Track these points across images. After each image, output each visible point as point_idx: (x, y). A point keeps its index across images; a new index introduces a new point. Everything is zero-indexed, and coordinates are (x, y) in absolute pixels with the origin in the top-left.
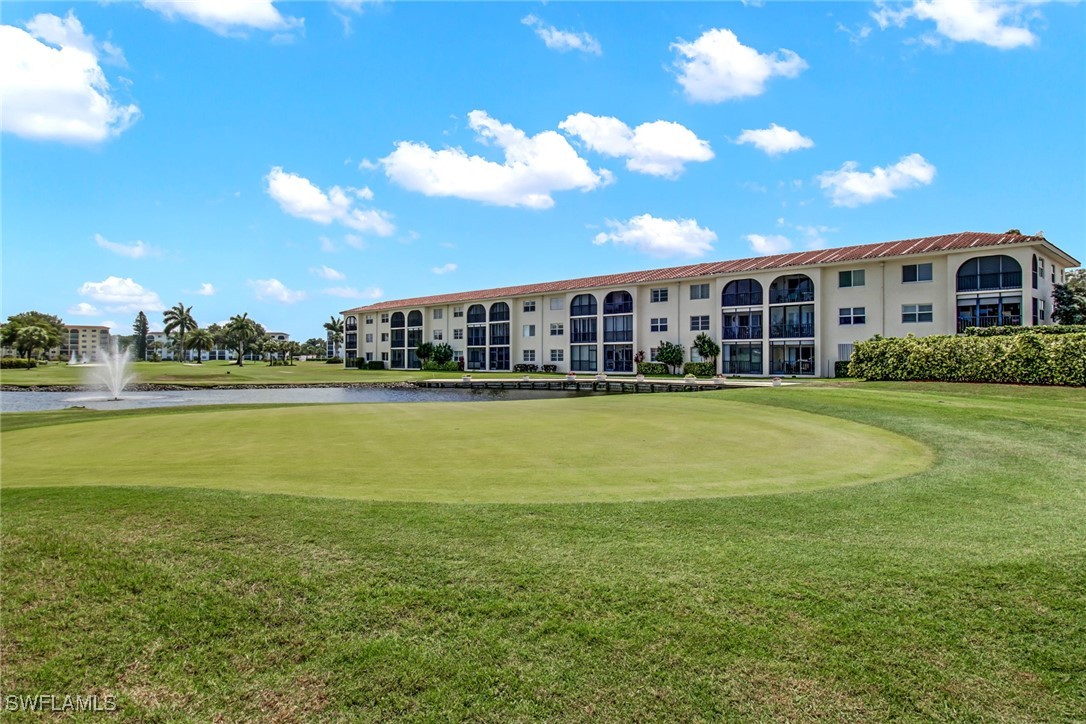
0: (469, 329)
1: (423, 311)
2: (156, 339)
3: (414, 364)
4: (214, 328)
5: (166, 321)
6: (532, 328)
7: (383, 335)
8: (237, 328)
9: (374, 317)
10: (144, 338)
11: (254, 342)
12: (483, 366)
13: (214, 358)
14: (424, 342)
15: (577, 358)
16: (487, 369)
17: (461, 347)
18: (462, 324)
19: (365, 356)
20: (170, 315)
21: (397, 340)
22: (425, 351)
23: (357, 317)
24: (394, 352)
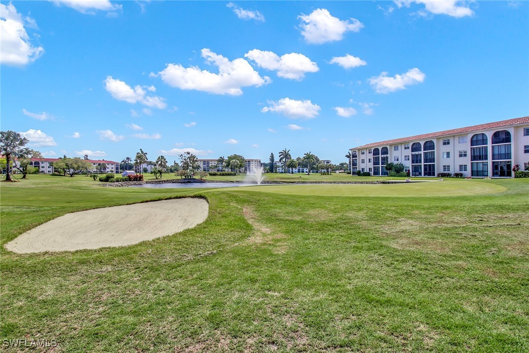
0: (412, 155)
1: (388, 147)
2: (277, 164)
3: (384, 174)
4: (298, 159)
5: (280, 156)
6: (448, 154)
7: (369, 159)
8: (307, 158)
9: (365, 151)
10: (273, 163)
11: (315, 164)
12: (420, 174)
13: (300, 172)
14: (389, 163)
15: (475, 169)
16: (423, 176)
17: (408, 164)
18: (409, 152)
19: (361, 170)
20: (281, 154)
21: (376, 162)
22: (390, 167)
23: (357, 151)
24: (374, 167)
